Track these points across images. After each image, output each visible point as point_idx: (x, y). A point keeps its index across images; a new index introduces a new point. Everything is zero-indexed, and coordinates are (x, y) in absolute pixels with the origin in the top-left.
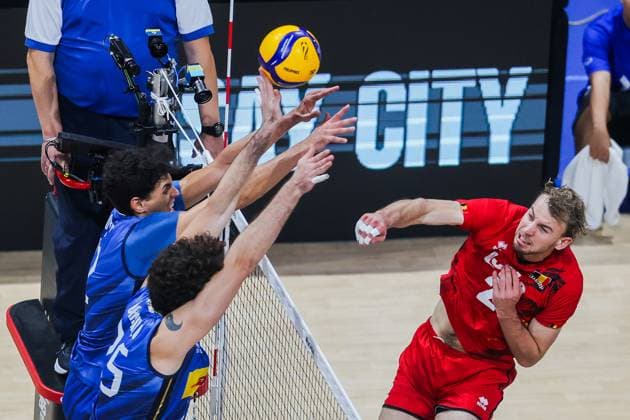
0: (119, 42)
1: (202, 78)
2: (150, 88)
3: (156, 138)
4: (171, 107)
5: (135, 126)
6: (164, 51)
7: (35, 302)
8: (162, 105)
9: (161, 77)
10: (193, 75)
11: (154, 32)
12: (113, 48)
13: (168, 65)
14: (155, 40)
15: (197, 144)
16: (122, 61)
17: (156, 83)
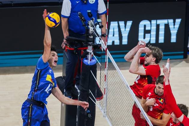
0: (81, 14)
1: (101, 22)
2: (88, 25)
3: (90, 37)
4: (93, 29)
5: (85, 34)
6: (92, 16)
7: (61, 77)
8: (91, 29)
9: (91, 22)
10: (99, 21)
11: (89, 11)
12: (79, 15)
13: (93, 19)
14: (89, 13)
15: (100, 39)
16: (81, 18)
17: (90, 24)
